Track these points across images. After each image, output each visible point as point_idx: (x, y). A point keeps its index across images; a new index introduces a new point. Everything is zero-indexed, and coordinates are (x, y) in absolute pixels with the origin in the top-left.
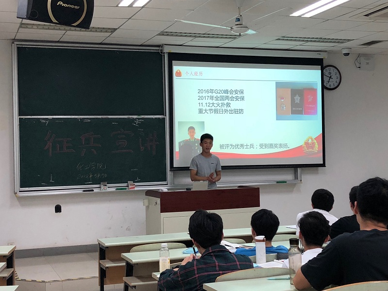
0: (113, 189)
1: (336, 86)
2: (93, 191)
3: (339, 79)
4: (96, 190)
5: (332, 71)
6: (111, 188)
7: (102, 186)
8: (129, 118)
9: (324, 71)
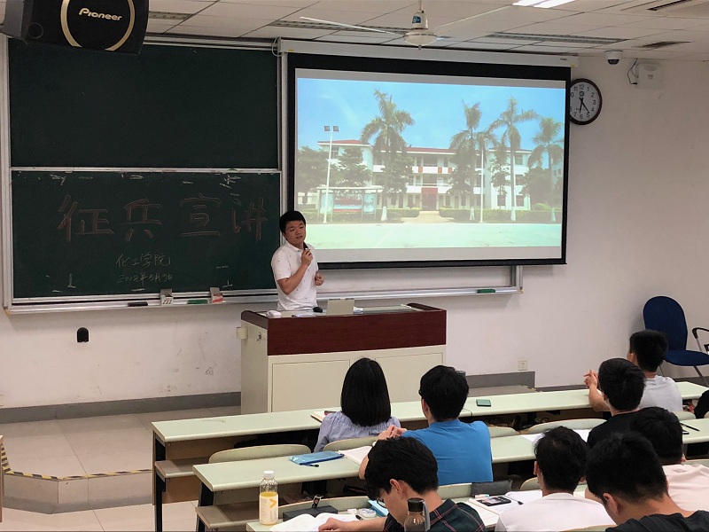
0: (184, 302)
1: (591, 116)
2: (146, 304)
3: (598, 104)
4: (151, 304)
5: (585, 90)
6: (179, 300)
7: (163, 296)
8: (214, 174)
9: (572, 89)
